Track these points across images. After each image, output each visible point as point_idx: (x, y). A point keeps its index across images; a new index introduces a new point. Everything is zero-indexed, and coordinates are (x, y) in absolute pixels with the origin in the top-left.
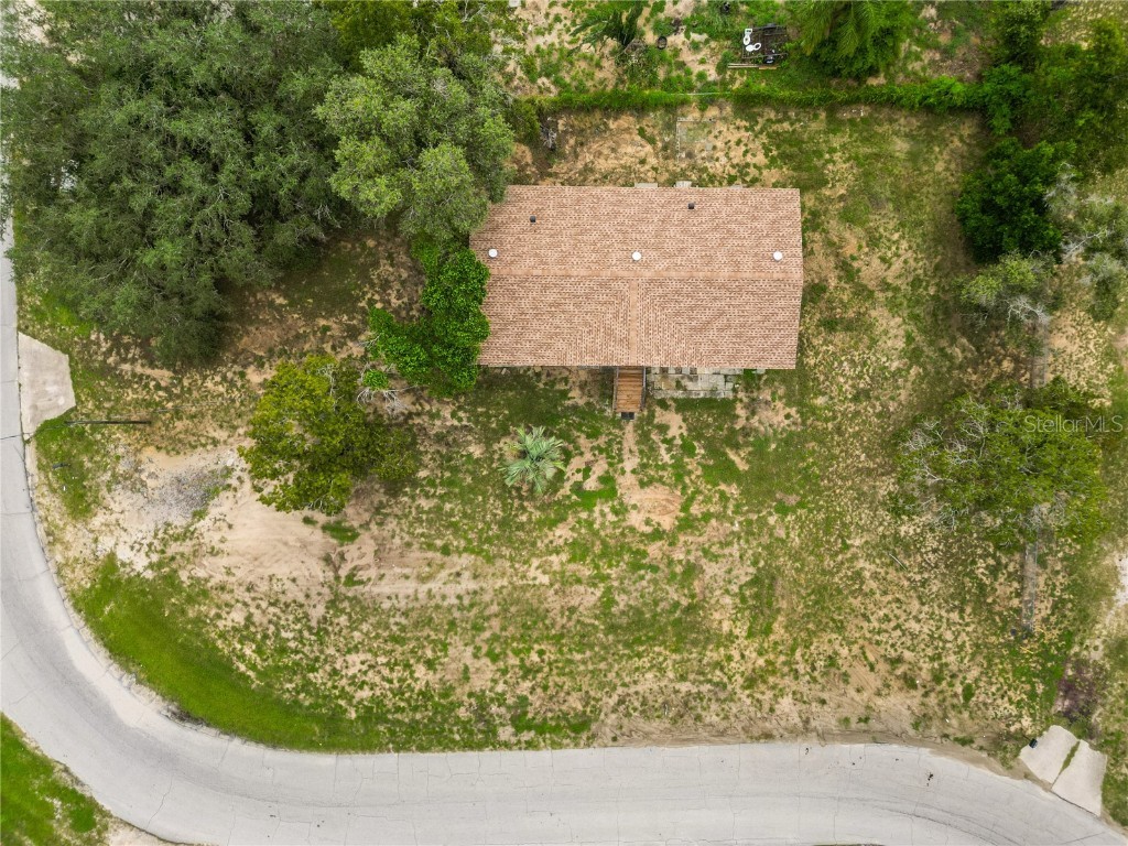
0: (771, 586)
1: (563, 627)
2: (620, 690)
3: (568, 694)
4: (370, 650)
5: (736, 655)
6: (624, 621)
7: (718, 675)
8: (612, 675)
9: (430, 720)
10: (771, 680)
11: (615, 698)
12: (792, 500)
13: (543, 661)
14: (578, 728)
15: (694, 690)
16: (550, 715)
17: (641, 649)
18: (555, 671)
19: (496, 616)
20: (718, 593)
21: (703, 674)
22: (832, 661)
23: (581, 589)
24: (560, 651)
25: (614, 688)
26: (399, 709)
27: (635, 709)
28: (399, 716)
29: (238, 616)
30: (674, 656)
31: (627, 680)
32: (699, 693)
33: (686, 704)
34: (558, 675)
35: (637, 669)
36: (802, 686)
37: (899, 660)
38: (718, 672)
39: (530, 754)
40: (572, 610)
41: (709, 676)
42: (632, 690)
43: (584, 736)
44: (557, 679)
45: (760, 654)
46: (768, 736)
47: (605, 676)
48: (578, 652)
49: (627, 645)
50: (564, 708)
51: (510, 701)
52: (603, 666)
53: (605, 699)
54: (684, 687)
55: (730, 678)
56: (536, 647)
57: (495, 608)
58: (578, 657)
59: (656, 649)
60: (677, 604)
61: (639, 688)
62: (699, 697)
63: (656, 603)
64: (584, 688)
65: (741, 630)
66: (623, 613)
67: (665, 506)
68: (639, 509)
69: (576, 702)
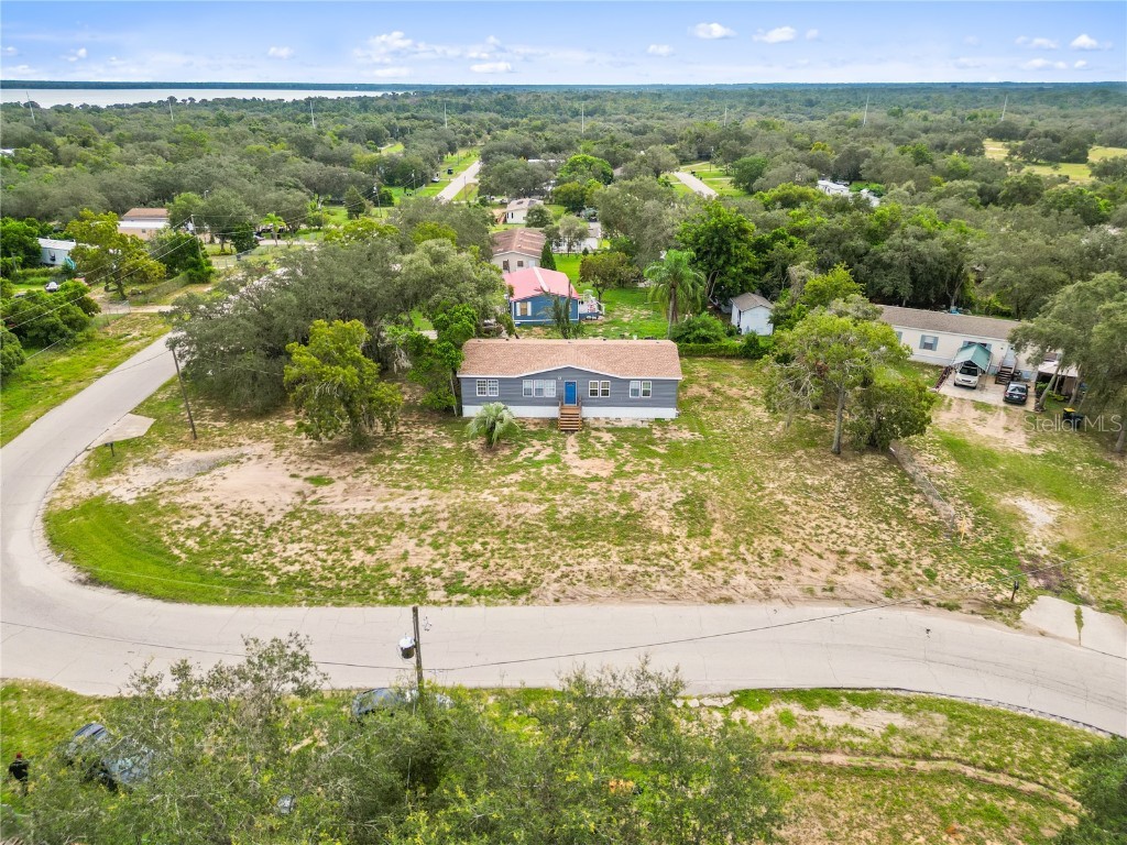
0: (702, 506)
1: (508, 526)
2: (563, 568)
3: (509, 569)
4: (313, 541)
5: (680, 549)
6: (568, 522)
7: (663, 561)
8: (555, 558)
9: (356, 586)
10: (720, 564)
11: (558, 573)
12: (708, 466)
13: (485, 549)
14: (518, 592)
15: (641, 570)
16: (488, 583)
17: (585, 543)
18: (496, 555)
19: (445, 520)
20: (654, 508)
21: (648, 559)
22: (778, 553)
23: (529, 505)
24: (504, 543)
25: (558, 567)
26: (323, 578)
27: (579, 581)
28: (323, 583)
29: (195, 523)
30: (617, 548)
31: (571, 562)
32: (646, 572)
33: (634, 578)
34: (500, 558)
35: (580, 556)
36: (755, 568)
37: (844, 553)
38: (663, 559)
39: (461, 609)
40: (518, 516)
41: (655, 561)
42: (576, 568)
43: (523, 598)
44: (498, 561)
45: (704, 547)
46: (728, 600)
47: (548, 558)
48: (522, 543)
49: (569, 539)
50: (504, 579)
51: (446, 573)
52: (546, 552)
53: (547, 574)
54: (630, 568)
55: (677, 563)
56: (481, 540)
57: (446, 515)
58: (519, 546)
59: (600, 543)
60: (616, 514)
61: (582, 567)
62: (646, 573)
63: (597, 512)
64: (526, 566)
65: (681, 532)
66: (567, 518)
67: (602, 467)
68: (580, 467)
69: (516, 575)
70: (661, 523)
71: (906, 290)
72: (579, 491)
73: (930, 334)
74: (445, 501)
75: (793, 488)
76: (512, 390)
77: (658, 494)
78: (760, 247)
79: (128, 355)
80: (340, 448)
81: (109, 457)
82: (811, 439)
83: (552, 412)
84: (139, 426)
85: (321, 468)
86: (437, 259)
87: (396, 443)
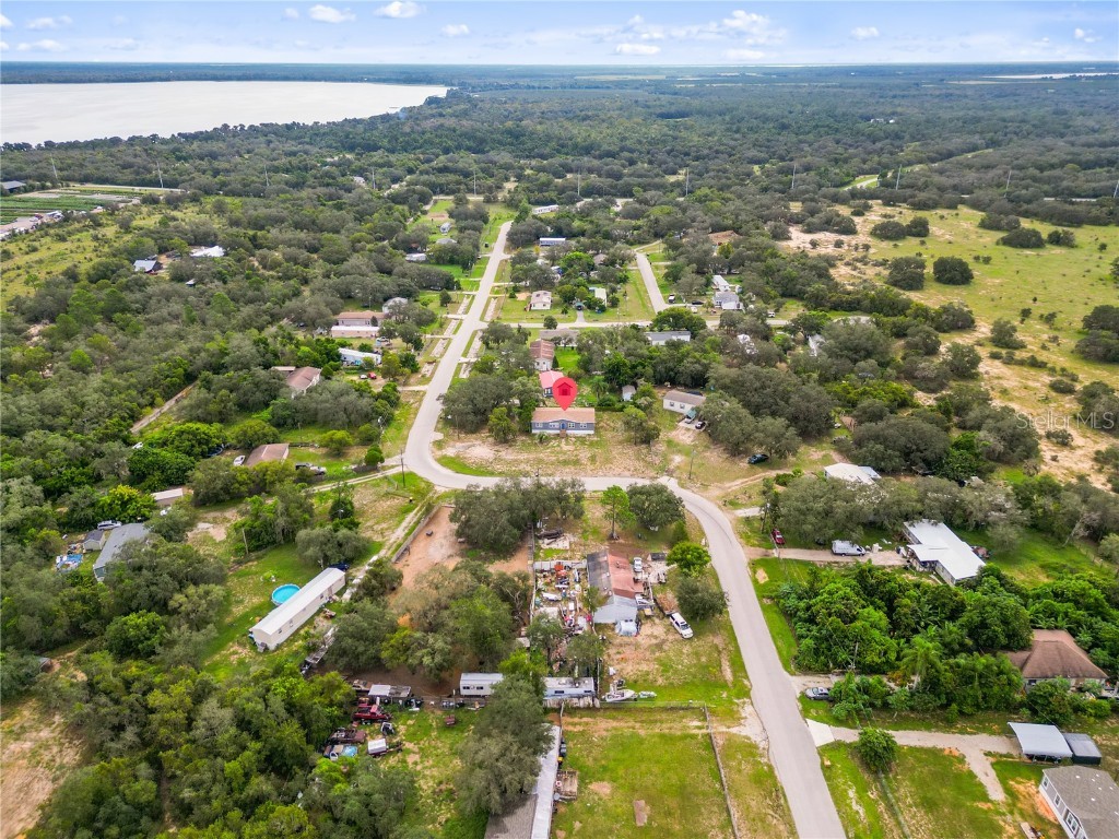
4: (502, 465)
10: (596, 470)
12: (599, 447)
20: (583, 458)
23: (552, 457)
29: (472, 461)
45: (594, 466)
57: (532, 459)
63: (569, 459)
66: (562, 460)
67: (571, 448)
68: (565, 448)
69: (550, 472)
70: (584, 461)
71: (689, 381)
72: (565, 454)
73: (683, 404)
74: (532, 456)
75: (620, 453)
76: (546, 426)
77: (585, 454)
78: (633, 367)
79: (417, 409)
80: (501, 442)
81: (439, 444)
82: (628, 440)
83: (558, 432)
84: (440, 436)
85: (496, 448)
86: (524, 385)
87: (515, 441)
